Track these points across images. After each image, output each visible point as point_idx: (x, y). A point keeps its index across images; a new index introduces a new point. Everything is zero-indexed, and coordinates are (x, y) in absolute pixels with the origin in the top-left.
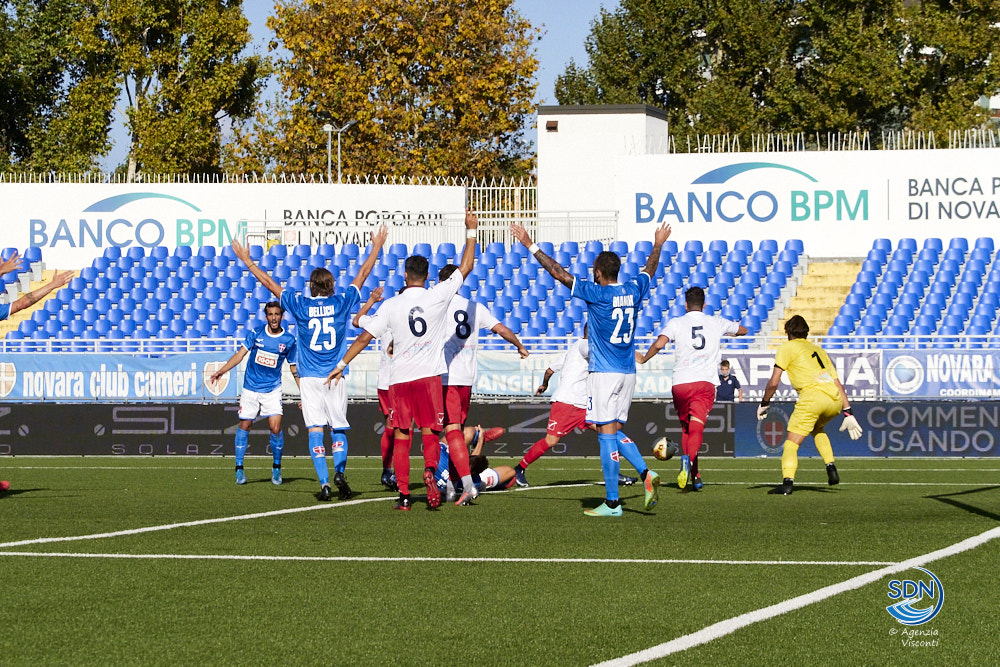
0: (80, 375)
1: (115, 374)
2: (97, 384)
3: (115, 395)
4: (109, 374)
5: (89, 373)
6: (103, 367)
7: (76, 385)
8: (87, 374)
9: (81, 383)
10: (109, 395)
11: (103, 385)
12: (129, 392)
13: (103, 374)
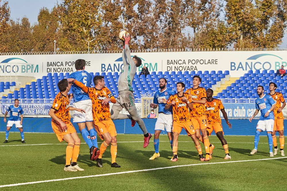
0: (231, 110)
1: (241, 109)
2: (236, 113)
3: (241, 116)
4: (240, 110)
5: (234, 109)
6: (238, 107)
7: (230, 113)
8: (233, 109)
9: (231, 112)
10: (240, 116)
11: (238, 113)
12: (246, 115)
13: (238, 110)
